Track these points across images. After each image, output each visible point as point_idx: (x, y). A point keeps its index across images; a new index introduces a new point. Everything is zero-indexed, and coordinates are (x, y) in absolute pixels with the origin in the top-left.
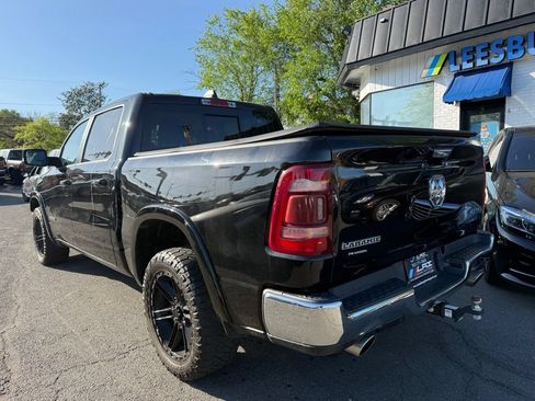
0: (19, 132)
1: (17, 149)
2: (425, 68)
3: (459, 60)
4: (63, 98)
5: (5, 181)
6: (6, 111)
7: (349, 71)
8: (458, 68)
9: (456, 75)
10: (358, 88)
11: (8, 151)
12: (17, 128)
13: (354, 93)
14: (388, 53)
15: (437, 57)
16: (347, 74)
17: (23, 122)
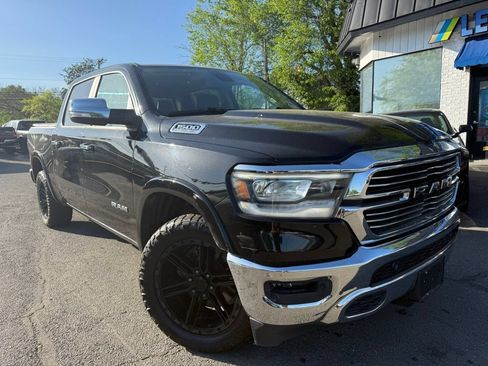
0: (27, 104)
1: (25, 120)
2: (434, 33)
3: (472, 24)
4: (65, 74)
5: (17, 150)
6: (12, 87)
7: (352, 38)
8: (470, 32)
9: (467, 40)
10: (358, 56)
11: (17, 122)
12: (24, 101)
13: (355, 61)
14: (395, 18)
15: (448, 22)
16: (350, 41)
17: (30, 96)
